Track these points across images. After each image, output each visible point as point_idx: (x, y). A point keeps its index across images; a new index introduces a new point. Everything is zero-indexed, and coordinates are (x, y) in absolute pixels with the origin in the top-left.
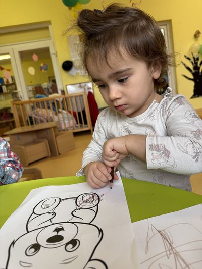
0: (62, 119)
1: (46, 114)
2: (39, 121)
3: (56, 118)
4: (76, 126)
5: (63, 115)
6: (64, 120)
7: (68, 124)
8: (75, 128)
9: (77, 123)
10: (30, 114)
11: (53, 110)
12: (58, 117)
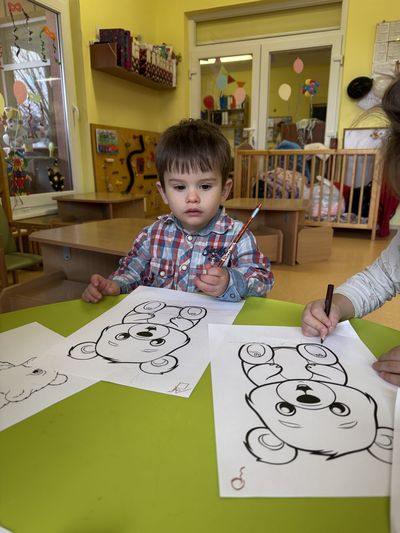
0: (318, 196)
1: (290, 180)
2: (274, 193)
3: (306, 192)
4: (342, 217)
5: (321, 189)
6: (321, 199)
7: (327, 209)
8: (339, 219)
9: (347, 211)
10: (262, 176)
11: (306, 175)
12: (312, 190)
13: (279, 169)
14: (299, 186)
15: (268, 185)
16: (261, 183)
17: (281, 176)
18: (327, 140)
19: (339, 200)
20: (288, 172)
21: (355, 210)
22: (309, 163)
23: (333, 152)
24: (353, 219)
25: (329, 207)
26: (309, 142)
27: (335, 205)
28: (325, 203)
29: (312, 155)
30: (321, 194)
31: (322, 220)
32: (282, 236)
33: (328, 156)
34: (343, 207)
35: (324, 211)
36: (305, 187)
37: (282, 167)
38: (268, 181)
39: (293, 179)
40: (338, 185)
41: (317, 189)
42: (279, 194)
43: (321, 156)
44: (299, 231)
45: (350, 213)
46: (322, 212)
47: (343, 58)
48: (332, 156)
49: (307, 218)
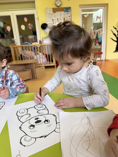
10: (21, 53)
11: (34, 52)
12: (37, 56)
13: (26, 51)
14: (33, 55)
15: (24, 56)
16: (21, 55)
17: (27, 53)
18: (38, 41)
19: (45, 58)
20: (29, 51)
21: (49, 61)
22: (34, 48)
23: (40, 45)
24: (50, 63)
25: (43, 60)
26: (33, 42)
27: (44, 60)
28: (41, 60)
29: (35, 46)
30: (40, 57)
31: (41, 64)
32: (31, 71)
33: (39, 46)
34: (46, 60)
35: (42, 62)
36: (35, 56)
37: (27, 50)
38: (23, 54)
39: (31, 53)
40: (44, 54)
41: (38, 56)
42: (27, 58)
43: (37, 46)
44: (35, 69)
45: (48, 62)
46: (41, 62)
47: (38, 18)
48: (40, 46)
49: (37, 64)
